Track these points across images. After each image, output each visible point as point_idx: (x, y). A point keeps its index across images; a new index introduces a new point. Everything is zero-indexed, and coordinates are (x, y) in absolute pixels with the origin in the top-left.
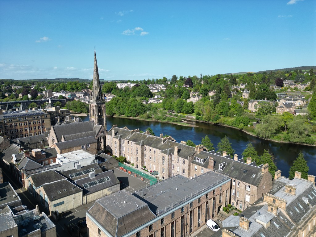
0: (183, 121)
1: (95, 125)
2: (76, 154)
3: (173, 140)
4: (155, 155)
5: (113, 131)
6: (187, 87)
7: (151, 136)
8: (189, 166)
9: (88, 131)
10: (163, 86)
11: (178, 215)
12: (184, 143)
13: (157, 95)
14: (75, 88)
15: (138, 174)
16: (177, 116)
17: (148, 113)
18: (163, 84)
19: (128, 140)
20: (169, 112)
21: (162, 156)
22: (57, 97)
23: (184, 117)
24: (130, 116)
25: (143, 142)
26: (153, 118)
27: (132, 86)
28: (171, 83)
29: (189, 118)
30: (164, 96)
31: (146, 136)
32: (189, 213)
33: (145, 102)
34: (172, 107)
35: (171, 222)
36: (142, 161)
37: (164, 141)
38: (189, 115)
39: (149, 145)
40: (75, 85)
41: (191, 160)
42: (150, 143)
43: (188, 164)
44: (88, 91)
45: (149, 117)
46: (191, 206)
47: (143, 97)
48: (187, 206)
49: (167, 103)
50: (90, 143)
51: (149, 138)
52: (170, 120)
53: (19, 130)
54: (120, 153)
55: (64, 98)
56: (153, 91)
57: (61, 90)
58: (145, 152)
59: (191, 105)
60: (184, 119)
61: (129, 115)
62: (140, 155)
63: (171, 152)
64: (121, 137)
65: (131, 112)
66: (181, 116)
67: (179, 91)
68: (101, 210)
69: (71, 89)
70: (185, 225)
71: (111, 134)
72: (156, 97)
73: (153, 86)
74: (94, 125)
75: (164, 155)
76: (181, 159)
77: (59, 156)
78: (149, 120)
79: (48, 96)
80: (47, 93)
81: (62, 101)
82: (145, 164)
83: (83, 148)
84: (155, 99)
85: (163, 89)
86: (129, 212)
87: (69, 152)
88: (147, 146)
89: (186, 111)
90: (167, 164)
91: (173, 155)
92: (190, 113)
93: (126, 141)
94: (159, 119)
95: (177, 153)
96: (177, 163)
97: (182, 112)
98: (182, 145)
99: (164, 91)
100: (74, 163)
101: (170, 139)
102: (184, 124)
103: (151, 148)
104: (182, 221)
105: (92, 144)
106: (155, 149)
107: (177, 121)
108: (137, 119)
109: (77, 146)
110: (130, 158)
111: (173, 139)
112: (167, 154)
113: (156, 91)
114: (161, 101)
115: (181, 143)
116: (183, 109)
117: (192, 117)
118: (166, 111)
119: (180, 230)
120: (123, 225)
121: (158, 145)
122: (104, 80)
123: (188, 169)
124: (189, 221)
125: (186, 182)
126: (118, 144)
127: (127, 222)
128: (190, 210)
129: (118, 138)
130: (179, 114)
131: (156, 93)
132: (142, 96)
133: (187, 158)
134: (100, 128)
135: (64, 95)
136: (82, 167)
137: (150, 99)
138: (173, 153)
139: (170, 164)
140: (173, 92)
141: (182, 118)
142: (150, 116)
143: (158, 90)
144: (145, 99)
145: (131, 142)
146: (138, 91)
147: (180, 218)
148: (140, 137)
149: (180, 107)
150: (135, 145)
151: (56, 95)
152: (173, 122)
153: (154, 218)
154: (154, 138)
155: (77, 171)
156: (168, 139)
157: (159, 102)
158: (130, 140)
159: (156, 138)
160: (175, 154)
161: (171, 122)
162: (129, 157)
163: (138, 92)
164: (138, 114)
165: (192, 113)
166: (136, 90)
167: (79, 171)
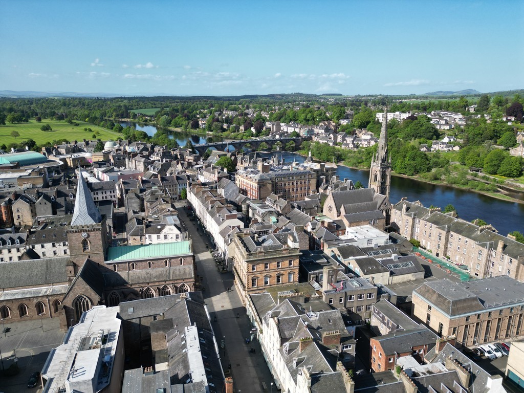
0: (499, 189)
1: (376, 194)
2: (367, 231)
3: (494, 231)
4: (467, 246)
5: (404, 207)
6: (510, 120)
7: (460, 220)
8: (518, 267)
9: (368, 201)
10: (461, 116)
11: (506, 313)
12: (512, 238)
13: (448, 135)
14: (310, 119)
15: (443, 265)
16: (488, 179)
17: (434, 170)
18: (459, 112)
19: (426, 220)
20: (473, 171)
21: (478, 250)
22: (287, 132)
23: (502, 182)
24: (403, 174)
25: (449, 227)
26: (444, 180)
27: (402, 118)
28: (477, 111)
29: (512, 185)
30: (461, 139)
31: (452, 220)
32: (519, 315)
33: (427, 148)
34: (478, 162)
35: (498, 317)
36: (446, 250)
37: (481, 231)
38: (511, 179)
39: (459, 232)
40: (310, 114)
41: (521, 261)
42: (459, 230)
43: (517, 265)
44: (329, 123)
45: (436, 179)
46: (521, 309)
47: (422, 140)
48: (517, 307)
49: (471, 154)
50: (378, 219)
51: (457, 223)
52: (475, 186)
53: (287, 190)
54: (412, 234)
55: (298, 135)
56: (440, 127)
57: (290, 121)
58: (450, 240)
59: (517, 163)
60: (501, 186)
61: (402, 171)
62: (444, 242)
63: (493, 247)
64: (415, 215)
65: (406, 168)
66: (496, 180)
67: (494, 130)
68: (431, 291)
69: (304, 120)
70: (512, 326)
71: (400, 209)
72: (446, 140)
73: (440, 116)
74: (374, 193)
75: (481, 248)
76: (507, 258)
77: (348, 229)
78: (435, 183)
79: (275, 131)
80: (275, 127)
81: (296, 140)
82: (449, 254)
83: (370, 223)
84: (445, 143)
85: (460, 123)
86: (460, 298)
87: (357, 226)
88: (455, 234)
89: (507, 172)
90: (485, 260)
91: (494, 251)
92: (513, 177)
93: (422, 222)
94: (455, 183)
95: (501, 249)
96: (500, 262)
97: (498, 173)
98: (510, 240)
99: (462, 127)
100: (368, 240)
101: (490, 229)
102: (501, 196)
103: (461, 237)
104: (509, 321)
105: (379, 220)
106: (467, 239)
107: (488, 190)
108: (416, 179)
109: (365, 221)
110: (426, 243)
111: (493, 229)
112: (486, 248)
113: (447, 127)
114: (457, 148)
115: (507, 238)
116: (501, 169)
117: (518, 184)
118: (466, 168)
119: (506, 329)
120: (456, 307)
121: (471, 235)
122: (341, 95)
123: (515, 271)
124: (517, 323)
125: (515, 285)
126: (410, 223)
127: (459, 306)
128: (520, 312)
129: (411, 217)
130: (492, 177)
131: (446, 132)
132: (420, 137)
133: (516, 258)
134: (383, 198)
135: (297, 130)
136: (379, 246)
137: (436, 144)
138: (495, 249)
139: (488, 260)
140: (481, 132)
141: (497, 184)
142: (438, 176)
143: (450, 126)
144: (426, 143)
145: (430, 224)
146: (414, 128)
147: (508, 317)
148: (443, 220)
149: (495, 165)
150: (438, 229)
151: (285, 130)
152: (480, 190)
153: (483, 309)
154: (465, 224)
155: (374, 250)
156: (488, 228)
157: (451, 149)
158: (430, 222)
159: (469, 225)
160: (498, 250)
161: (477, 190)
162: (424, 241)
163: (413, 131)
164: (417, 172)
165: (517, 177)
166: (410, 126)
167: (376, 250)
